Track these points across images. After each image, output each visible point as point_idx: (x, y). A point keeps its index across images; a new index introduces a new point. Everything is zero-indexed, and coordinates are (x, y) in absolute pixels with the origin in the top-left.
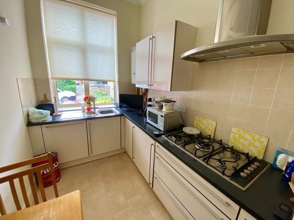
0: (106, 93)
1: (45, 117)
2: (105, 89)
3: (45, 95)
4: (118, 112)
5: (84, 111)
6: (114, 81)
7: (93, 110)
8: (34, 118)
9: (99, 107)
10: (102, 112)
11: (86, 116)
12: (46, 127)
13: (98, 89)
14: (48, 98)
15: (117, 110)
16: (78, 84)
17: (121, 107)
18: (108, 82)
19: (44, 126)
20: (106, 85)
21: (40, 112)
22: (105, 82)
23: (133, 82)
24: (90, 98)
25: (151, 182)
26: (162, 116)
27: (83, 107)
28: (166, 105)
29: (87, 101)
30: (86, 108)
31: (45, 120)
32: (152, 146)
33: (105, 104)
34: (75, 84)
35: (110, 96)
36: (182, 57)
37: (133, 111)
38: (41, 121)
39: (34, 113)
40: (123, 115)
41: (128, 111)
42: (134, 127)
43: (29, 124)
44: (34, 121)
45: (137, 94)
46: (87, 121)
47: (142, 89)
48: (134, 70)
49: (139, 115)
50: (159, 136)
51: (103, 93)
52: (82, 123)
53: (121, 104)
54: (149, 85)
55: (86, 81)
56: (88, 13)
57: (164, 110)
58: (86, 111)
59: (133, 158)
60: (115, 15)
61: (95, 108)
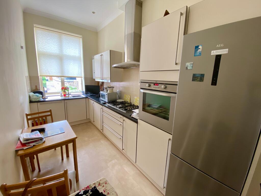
0: (75, 87)
1: (40, 98)
2: (74, 84)
3: (36, 86)
4: (84, 96)
5: (62, 96)
6: (81, 77)
7: (67, 96)
8: (33, 98)
9: (72, 94)
10: (73, 97)
11: (63, 98)
12: (41, 104)
13: (68, 84)
14: (38, 88)
15: (84, 95)
16: (47, 80)
17: (86, 94)
18: (77, 78)
19: (39, 103)
20: (75, 81)
21: (36, 95)
22: (74, 78)
23: (94, 78)
24: (65, 88)
25: (102, 129)
26: (107, 95)
27: (61, 94)
28: (109, 89)
29: (63, 90)
30: (63, 94)
31: (39, 100)
32: (102, 109)
33: (76, 92)
34: (45, 80)
35: (79, 90)
36: (112, 67)
37: (94, 95)
38: (37, 100)
39: (33, 96)
40: (87, 98)
41: (91, 95)
42: (93, 103)
43: (31, 102)
44: (33, 100)
45: (97, 85)
46: (65, 101)
47: (100, 82)
48: (94, 71)
49: (97, 97)
50: (105, 103)
51: (72, 87)
52: (62, 102)
53: (86, 92)
54: (101, 79)
55: (62, 77)
56: (64, 37)
57: (108, 92)
58: (63, 96)
59: (94, 122)
60: (81, 37)
61: (69, 94)
